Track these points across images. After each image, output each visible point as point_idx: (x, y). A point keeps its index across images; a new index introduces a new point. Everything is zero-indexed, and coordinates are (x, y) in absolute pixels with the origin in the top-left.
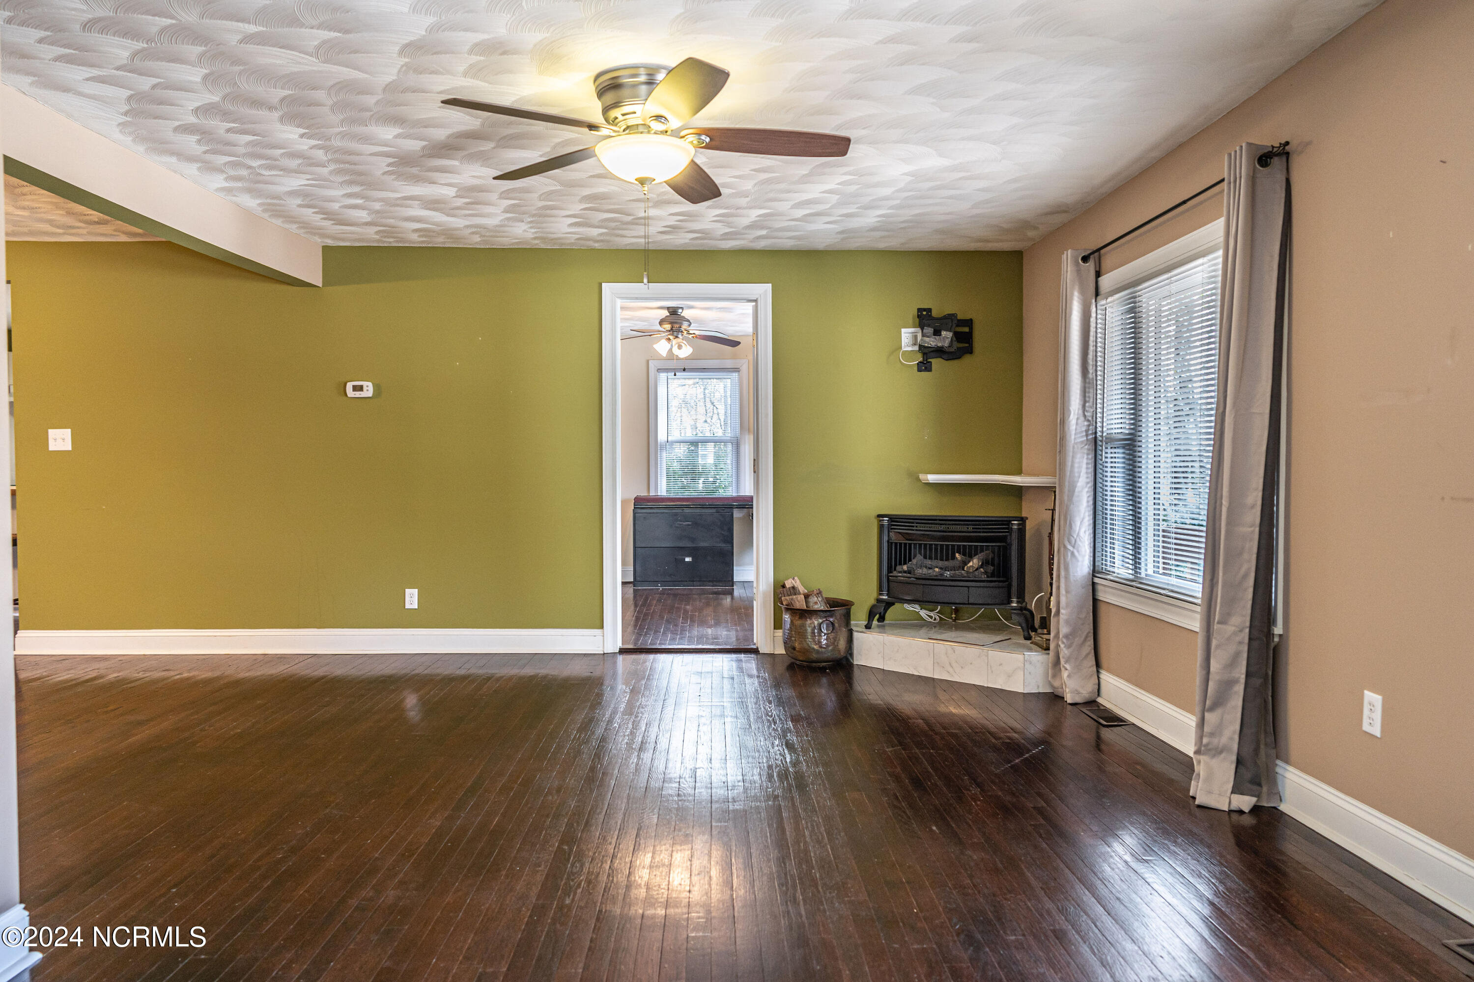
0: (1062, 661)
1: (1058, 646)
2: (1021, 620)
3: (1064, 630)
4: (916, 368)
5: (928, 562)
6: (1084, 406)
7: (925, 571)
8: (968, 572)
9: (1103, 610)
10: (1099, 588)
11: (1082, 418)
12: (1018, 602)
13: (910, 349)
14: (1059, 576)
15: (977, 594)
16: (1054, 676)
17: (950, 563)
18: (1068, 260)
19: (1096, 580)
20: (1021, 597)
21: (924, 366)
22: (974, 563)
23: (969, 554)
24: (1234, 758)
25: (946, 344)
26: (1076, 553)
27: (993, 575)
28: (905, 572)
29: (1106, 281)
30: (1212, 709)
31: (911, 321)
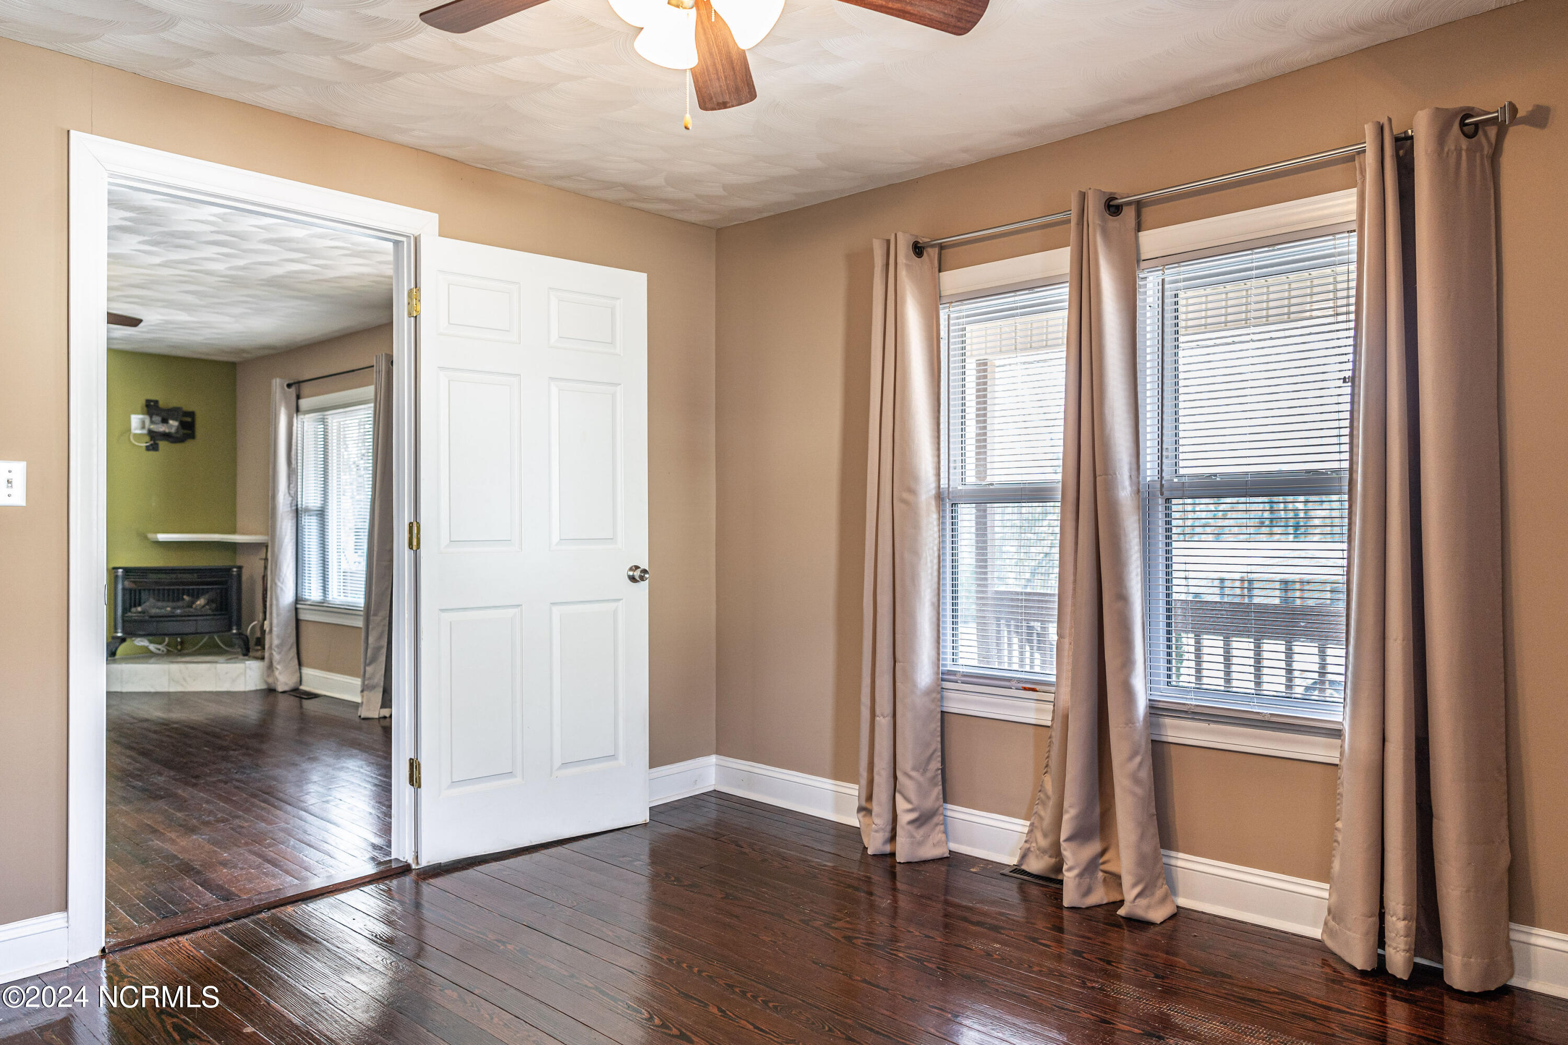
0: (275, 664)
1: (271, 654)
2: (241, 643)
3: (276, 642)
4: (144, 448)
5: (160, 604)
6: (289, 487)
7: (158, 611)
8: (196, 609)
9: (303, 627)
10: (300, 611)
11: (287, 495)
12: (237, 629)
13: (139, 432)
14: (271, 605)
15: (204, 625)
16: (268, 676)
17: (180, 604)
18: (277, 384)
19: (299, 606)
20: (239, 626)
21: (153, 447)
22: (201, 602)
23: (196, 595)
24: (381, 690)
25: (173, 430)
26: (284, 588)
27: (216, 610)
28: (140, 613)
29: (304, 403)
30: (369, 664)
31: (139, 409)
